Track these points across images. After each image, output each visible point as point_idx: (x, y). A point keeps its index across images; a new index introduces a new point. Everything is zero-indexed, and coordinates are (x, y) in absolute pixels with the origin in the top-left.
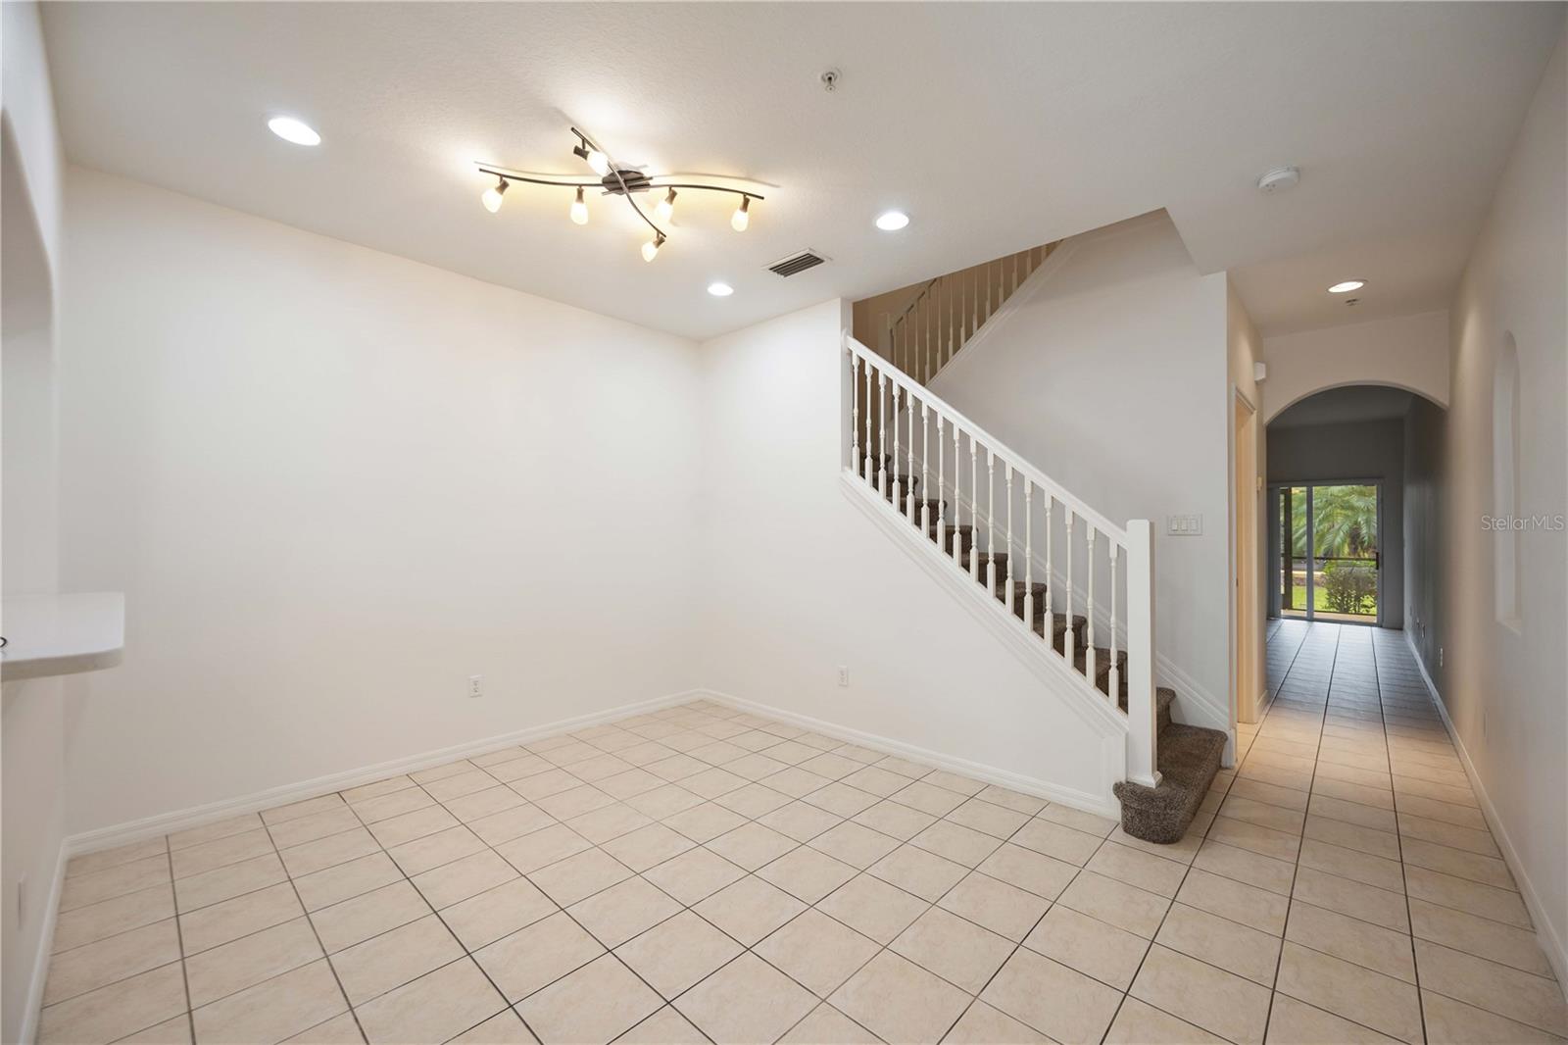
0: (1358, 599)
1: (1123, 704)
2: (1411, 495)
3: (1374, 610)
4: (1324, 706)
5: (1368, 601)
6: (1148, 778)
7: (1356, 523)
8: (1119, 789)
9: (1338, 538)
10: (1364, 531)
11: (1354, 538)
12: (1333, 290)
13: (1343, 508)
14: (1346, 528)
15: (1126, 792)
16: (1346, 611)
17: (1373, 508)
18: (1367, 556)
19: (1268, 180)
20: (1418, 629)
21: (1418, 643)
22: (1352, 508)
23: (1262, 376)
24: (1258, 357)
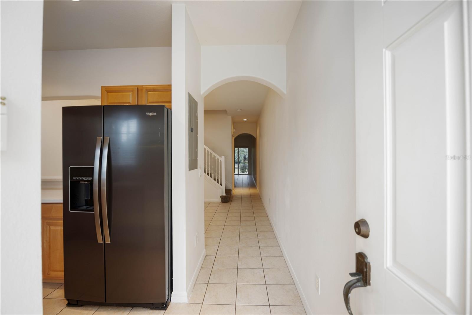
0: (245, 170)
1: (221, 185)
2: (252, 150)
3: (247, 172)
4: (242, 186)
5: (247, 170)
6: (224, 194)
7: (245, 155)
8: (221, 197)
9: (242, 158)
10: (246, 156)
11: (245, 158)
12: (244, 120)
13: (242, 151)
14: (243, 156)
15: (222, 197)
16: (243, 173)
17: (247, 152)
18: (246, 161)
19: (238, 110)
20: (253, 175)
21: (253, 176)
22: (244, 152)
23: (234, 131)
24: (234, 128)
